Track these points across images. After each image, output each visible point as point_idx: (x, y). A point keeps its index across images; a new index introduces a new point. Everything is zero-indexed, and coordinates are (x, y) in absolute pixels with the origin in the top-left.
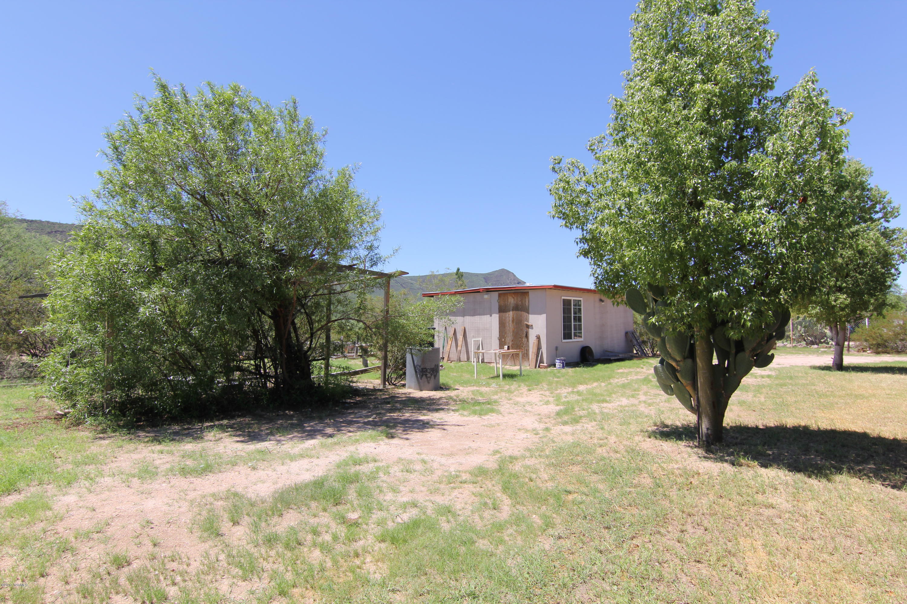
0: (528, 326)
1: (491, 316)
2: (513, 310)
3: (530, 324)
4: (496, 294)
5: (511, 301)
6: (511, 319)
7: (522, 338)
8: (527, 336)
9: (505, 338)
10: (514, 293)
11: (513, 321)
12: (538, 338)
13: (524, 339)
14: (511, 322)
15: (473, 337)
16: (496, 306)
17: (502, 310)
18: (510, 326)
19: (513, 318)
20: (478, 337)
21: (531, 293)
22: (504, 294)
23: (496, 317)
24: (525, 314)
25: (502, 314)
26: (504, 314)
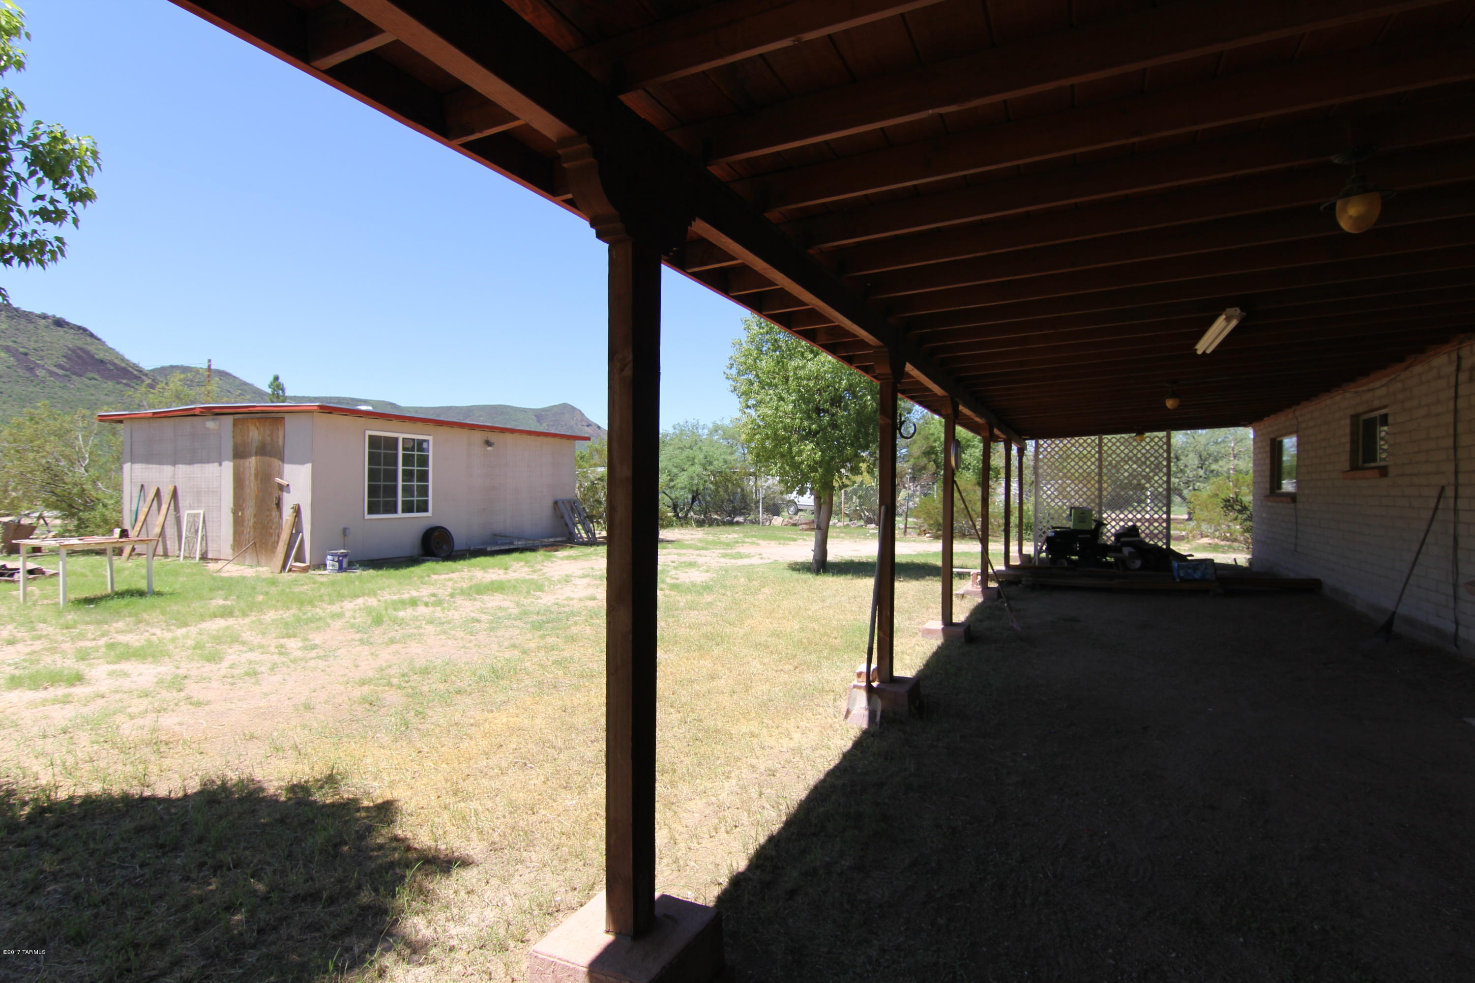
0: (281, 488)
1: (220, 465)
2: (256, 454)
3: (284, 482)
4: (230, 419)
5: (255, 434)
6: (253, 471)
7: (270, 510)
8: (279, 505)
9: (243, 510)
10: (258, 419)
11: (256, 476)
12: (297, 511)
13: (275, 513)
14: (253, 478)
15: (191, 507)
16: (228, 447)
17: (239, 454)
18: (252, 486)
19: (256, 469)
20: (199, 507)
21: (289, 420)
22: (243, 419)
23: (228, 467)
24: (276, 462)
25: (238, 461)
26: (242, 461)
